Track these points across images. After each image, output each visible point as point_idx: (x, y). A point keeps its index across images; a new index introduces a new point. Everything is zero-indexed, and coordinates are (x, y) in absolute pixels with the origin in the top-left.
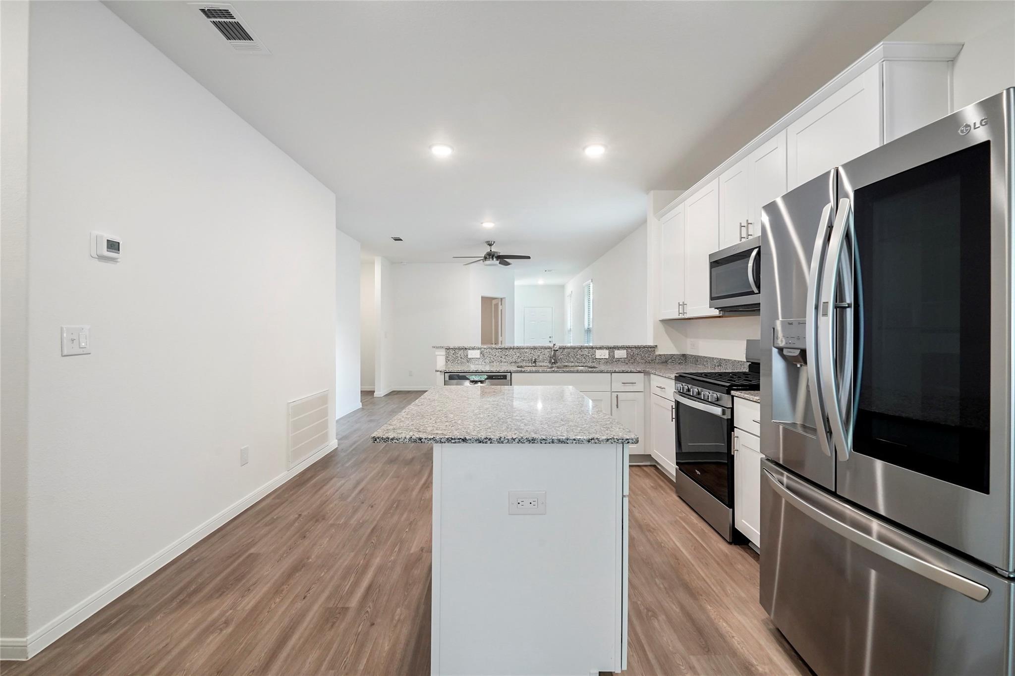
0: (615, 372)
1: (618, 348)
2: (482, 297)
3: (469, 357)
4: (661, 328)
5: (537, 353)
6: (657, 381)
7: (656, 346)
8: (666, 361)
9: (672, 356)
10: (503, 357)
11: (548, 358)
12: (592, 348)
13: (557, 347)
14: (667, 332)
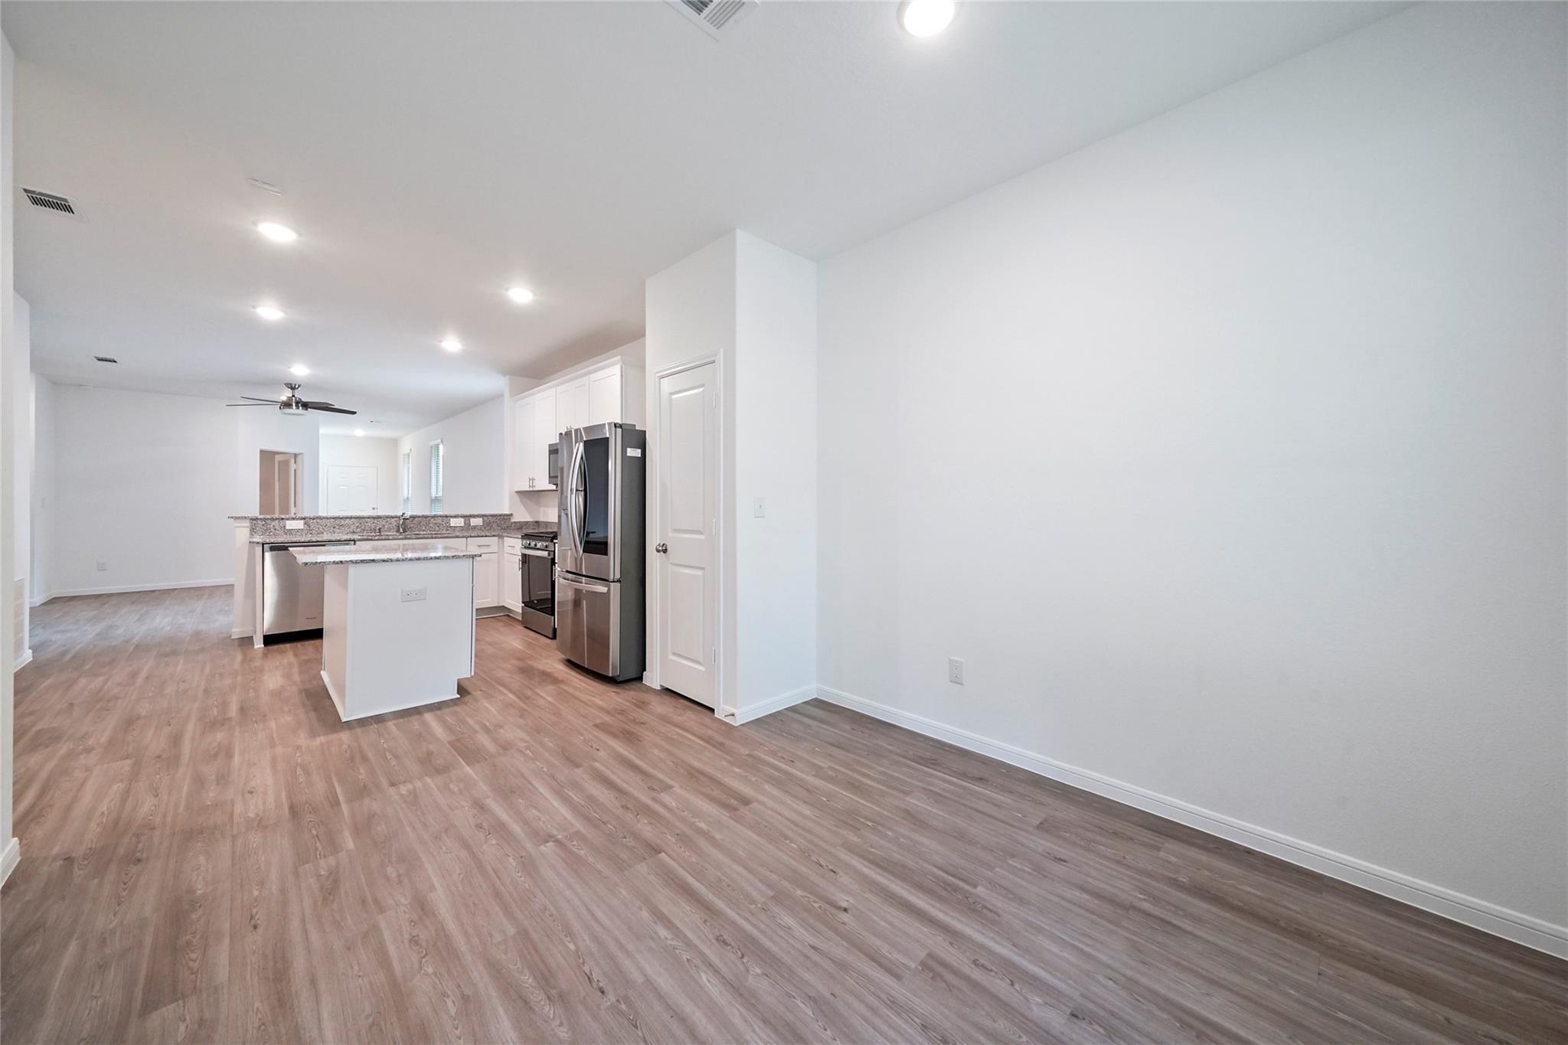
0: (471, 537)
1: (474, 516)
2: (261, 451)
3: (287, 528)
4: (517, 498)
5: (381, 523)
6: (509, 541)
7: (512, 514)
8: (520, 526)
9: (527, 522)
10: (337, 527)
11: (396, 528)
12: (446, 516)
13: (407, 515)
14: (521, 501)
